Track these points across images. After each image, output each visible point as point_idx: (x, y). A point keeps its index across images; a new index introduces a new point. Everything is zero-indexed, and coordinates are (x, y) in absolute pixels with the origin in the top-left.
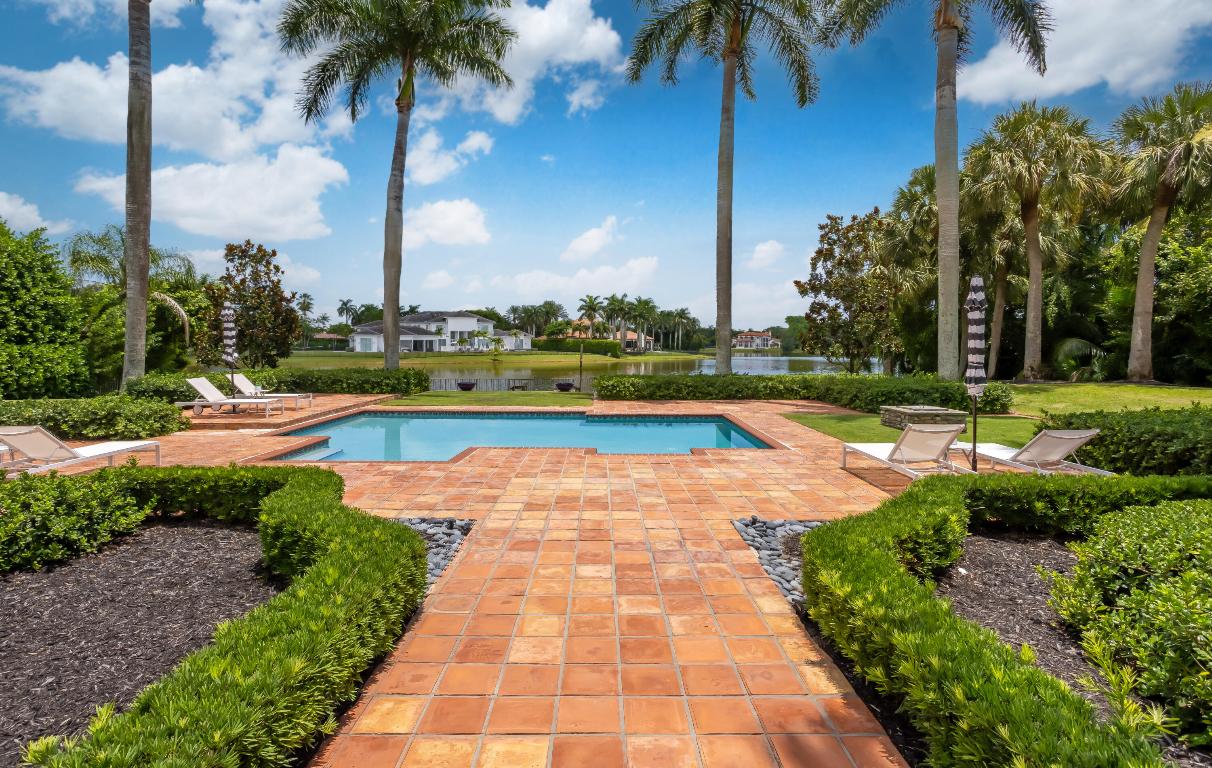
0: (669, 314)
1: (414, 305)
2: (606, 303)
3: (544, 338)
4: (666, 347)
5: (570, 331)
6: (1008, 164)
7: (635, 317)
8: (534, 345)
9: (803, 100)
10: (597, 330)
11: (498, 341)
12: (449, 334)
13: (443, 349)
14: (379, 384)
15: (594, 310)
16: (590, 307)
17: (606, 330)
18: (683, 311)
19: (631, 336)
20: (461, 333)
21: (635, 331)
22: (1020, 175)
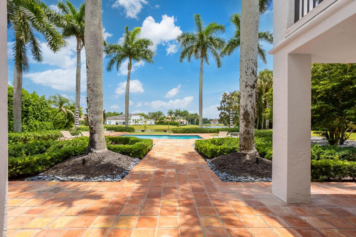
0: (193, 114)
1: (122, 112)
2: (175, 112)
3: (158, 121)
4: (192, 124)
5: (165, 119)
6: (260, 83)
7: (183, 115)
8: (155, 123)
9: (219, 67)
10: (173, 119)
11: (146, 122)
12: (132, 120)
13: (130, 124)
14: (125, 130)
15: (172, 113)
16: (171, 113)
17: (175, 119)
18: (196, 114)
19: (182, 120)
20: (135, 120)
21: (183, 119)
22: (262, 85)
